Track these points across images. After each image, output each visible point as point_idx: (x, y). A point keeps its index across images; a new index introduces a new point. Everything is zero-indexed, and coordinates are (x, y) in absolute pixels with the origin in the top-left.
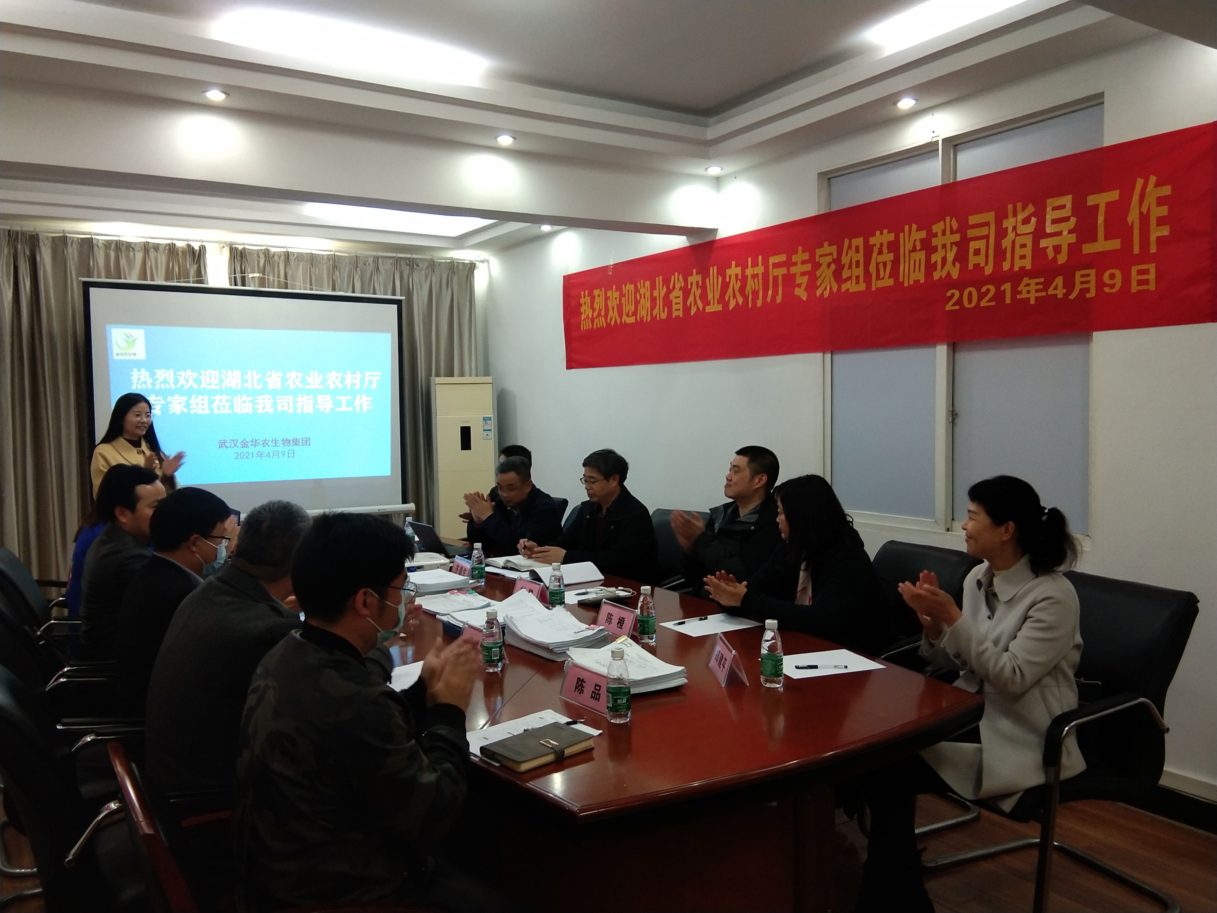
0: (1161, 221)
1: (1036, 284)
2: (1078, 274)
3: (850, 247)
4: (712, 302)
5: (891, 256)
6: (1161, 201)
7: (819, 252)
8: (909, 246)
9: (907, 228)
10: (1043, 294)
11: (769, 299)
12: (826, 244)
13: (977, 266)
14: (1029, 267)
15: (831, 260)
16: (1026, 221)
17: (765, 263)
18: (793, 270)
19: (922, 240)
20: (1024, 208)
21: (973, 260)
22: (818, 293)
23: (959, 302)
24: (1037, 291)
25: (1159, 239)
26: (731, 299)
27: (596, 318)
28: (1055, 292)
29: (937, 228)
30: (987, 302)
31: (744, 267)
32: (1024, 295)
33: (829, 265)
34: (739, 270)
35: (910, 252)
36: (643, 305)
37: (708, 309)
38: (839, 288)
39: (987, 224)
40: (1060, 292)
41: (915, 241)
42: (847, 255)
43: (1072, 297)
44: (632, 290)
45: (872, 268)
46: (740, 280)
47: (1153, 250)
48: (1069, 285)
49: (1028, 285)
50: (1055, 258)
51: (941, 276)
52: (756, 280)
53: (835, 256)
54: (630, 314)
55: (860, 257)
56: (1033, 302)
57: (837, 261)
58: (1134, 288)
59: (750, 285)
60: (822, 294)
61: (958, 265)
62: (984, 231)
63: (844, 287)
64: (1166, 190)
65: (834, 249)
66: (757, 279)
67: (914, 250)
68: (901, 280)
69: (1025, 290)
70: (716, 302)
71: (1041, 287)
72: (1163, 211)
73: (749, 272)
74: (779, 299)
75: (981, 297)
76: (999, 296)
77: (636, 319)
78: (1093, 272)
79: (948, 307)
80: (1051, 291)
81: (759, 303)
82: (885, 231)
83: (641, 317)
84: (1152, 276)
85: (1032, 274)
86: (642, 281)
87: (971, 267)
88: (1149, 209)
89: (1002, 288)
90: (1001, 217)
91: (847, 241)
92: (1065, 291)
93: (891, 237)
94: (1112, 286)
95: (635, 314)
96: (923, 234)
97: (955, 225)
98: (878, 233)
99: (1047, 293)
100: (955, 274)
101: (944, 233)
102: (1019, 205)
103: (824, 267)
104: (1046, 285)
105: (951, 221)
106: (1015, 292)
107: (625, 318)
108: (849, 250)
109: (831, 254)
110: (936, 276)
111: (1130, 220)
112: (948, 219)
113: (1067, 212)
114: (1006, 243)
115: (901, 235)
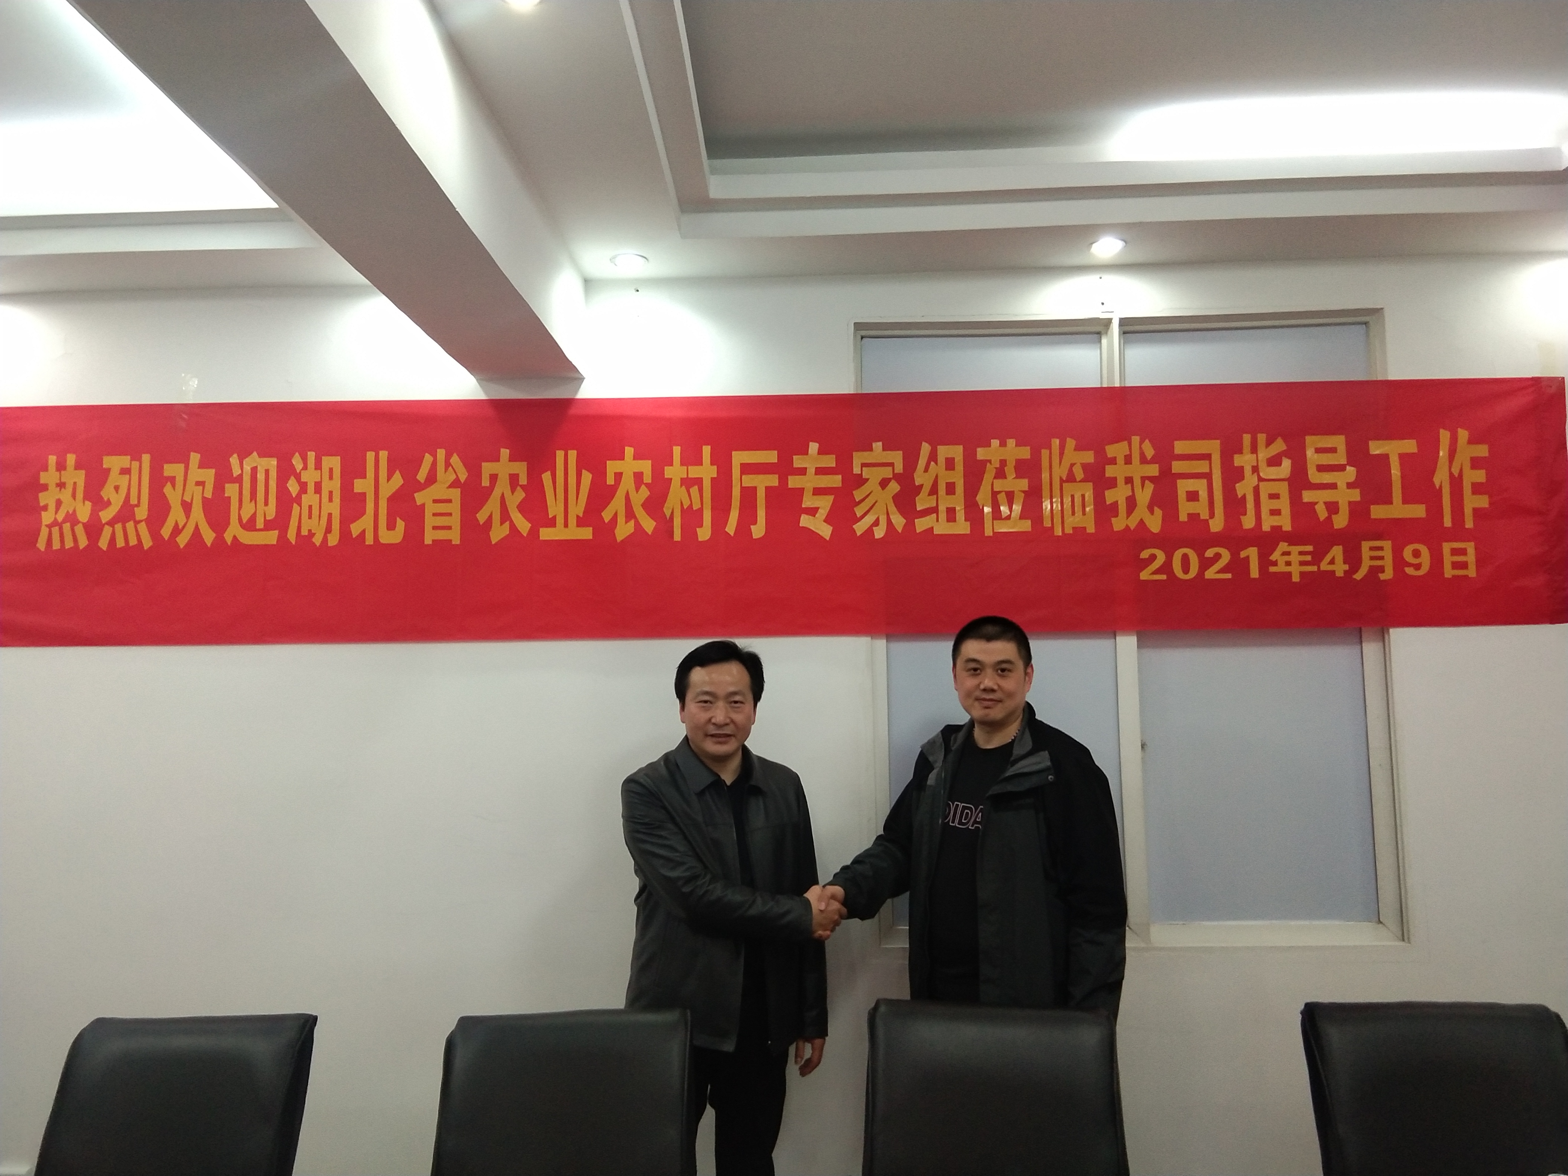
0: (1477, 489)
1: (1301, 553)
2: (1366, 545)
3: (933, 457)
4: (560, 521)
5: (1024, 484)
6: (1476, 463)
7: (858, 459)
8: (1060, 472)
9: (1056, 442)
10: (1314, 568)
11: (731, 528)
12: (878, 446)
13: (1194, 517)
14: (1287, 527)
15: (891, 476)
16: (1274, 462)
17: (722, 462)
18: (794, 482)
19: (1085, 467)
20: (1269, 443)
21: (1185, 508)
22: (860, 528)
23: (1166, 568)
24: (1302, 563)
25: (1476, 512)
26: (621, 519)
27: (111, 523)
28: (1330, 568)
29: (1115, 450)
30: (1218, 572)
31: (662, 461)
32: (1281, 568)
33: (884, 483)
34: (646, 467)
35: (1062, 481)
36: (310, 507)
37: (546, 534)
38: (910, 525)
39: (1207, 457)
40: (1340, 569)
41: (1072, 465)
42: (926, 470)
43: (1358, 576)
44: (267, 472)
45: (983, 497)
46: (647, 485)
47: (1469, 524)
48: (1353, 559)
49: (1288, 553)
50: (1329, 519)
51: (1127, 526)
52: (694, 490)
53: (899, 468)
54: (260, 524)
55: (958, 477)
56: (1296, 578)
57: (906, 479)
58: (1449, 572)
59: (676, 498)
60: (870, 531)
61: (1158, 512)
62: (1201, 467)
63: (921, 524)
64: (1482, 451)
65: (897, 458)
66: (696, 487)
67: (1071, 478)
68: (1047, 523)
69: (1282, 560)
70: (572, 521)
71: (1308, 558)
72: (1480, 476)
73: (675, 472)
74: (758, 530)
75: (1206, 564)
76: (1238, 566)
77: (283, 537)
78: (1387, 545)
79: (1145, 575)
80: (1324, 566)
81: (704, 533)
82: (1011, 443)
83: (304, 532)
84: (1471, 557)
85: (1293, 538)
86: (311, 455)
87: (1183, 517)
88: (1461, 470)
89: (1243, 554)
90: (1230, 449)
91: (926, 448)
92: (1346, 567)
93: (1025, 453)
94: (1418, 567)
95: (280, 523)
96: (1089, 457)
97: (1150, 452)
98: (995, 443)
99: (1319, 567)
100: (1155, 523)
101: (1128, 460)
102: (1262, 438)
103: (872, 485)
104: (1317, 557)
105: (1141, 444)
106: (1265, 561)
107: (233, 531)
108: (932, 463)
109: (892, 465)
110: (1119, 524)
111: (1437, 481)
112: (1136, 439)
113: (1340, 458)
114: (1244, 488)
115: (1045, 453)
